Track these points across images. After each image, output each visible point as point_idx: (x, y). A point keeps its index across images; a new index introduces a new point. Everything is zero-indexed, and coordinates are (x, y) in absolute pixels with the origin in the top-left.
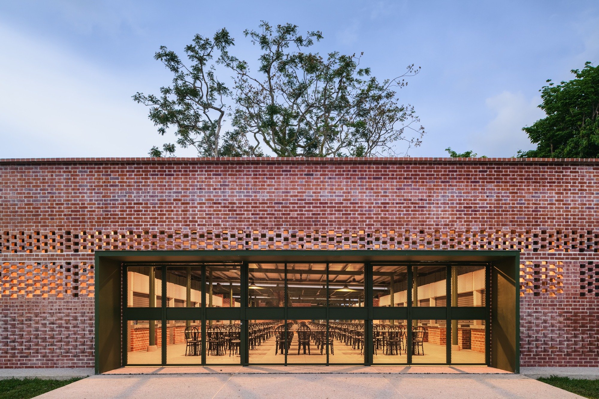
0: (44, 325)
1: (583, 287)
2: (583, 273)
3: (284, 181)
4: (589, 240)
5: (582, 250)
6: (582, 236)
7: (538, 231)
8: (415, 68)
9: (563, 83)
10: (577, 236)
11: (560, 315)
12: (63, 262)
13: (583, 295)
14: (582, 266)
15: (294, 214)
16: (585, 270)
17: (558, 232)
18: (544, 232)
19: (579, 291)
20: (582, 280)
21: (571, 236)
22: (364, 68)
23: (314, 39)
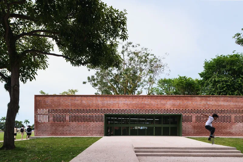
0: (91, 128)
1: (196, 121)
2: (196, 118)
3: (138, 99)
4: (197, 111)
5: (196, 113)
6: (196, 110)
7: (187, 109)
8: (167, 54)
9: (209, 60)
10: (195, 110)
11: (192, 126)
12: (95, 115)
13: (196, 122)
14: (196, 116)
15: (140, 106)
16: (197, 117)
17: (191, 110)
18: (189, 110)
19: (195, 121)
20: (196, 119)
21: (194, 110)
22: (152, 54)
23: (138, 46)
